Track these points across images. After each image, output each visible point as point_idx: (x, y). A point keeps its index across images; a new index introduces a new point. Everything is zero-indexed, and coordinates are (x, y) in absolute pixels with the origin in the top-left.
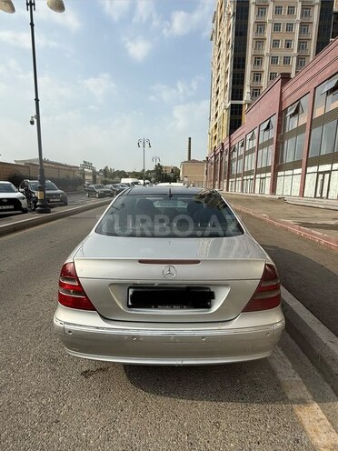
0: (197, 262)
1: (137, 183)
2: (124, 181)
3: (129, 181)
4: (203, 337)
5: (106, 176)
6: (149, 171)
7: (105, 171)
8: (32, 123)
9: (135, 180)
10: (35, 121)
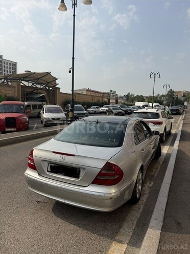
0: (74, 155)
1: (147, 106)
2: (138, 104)
3: (141, 104)
4: (71, 191)
5: (127, 99)
6: (163, 96)
7: (128, 97)
8: (70, 72)
9: (146, 103)
10: (72, 70)
